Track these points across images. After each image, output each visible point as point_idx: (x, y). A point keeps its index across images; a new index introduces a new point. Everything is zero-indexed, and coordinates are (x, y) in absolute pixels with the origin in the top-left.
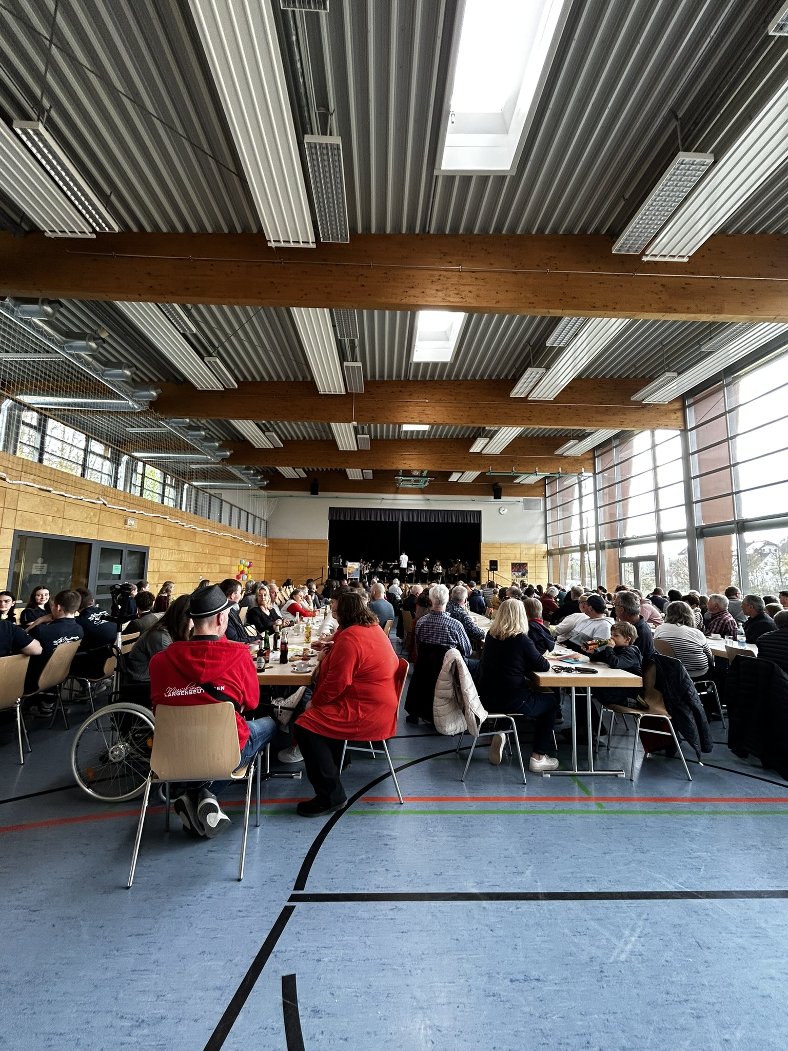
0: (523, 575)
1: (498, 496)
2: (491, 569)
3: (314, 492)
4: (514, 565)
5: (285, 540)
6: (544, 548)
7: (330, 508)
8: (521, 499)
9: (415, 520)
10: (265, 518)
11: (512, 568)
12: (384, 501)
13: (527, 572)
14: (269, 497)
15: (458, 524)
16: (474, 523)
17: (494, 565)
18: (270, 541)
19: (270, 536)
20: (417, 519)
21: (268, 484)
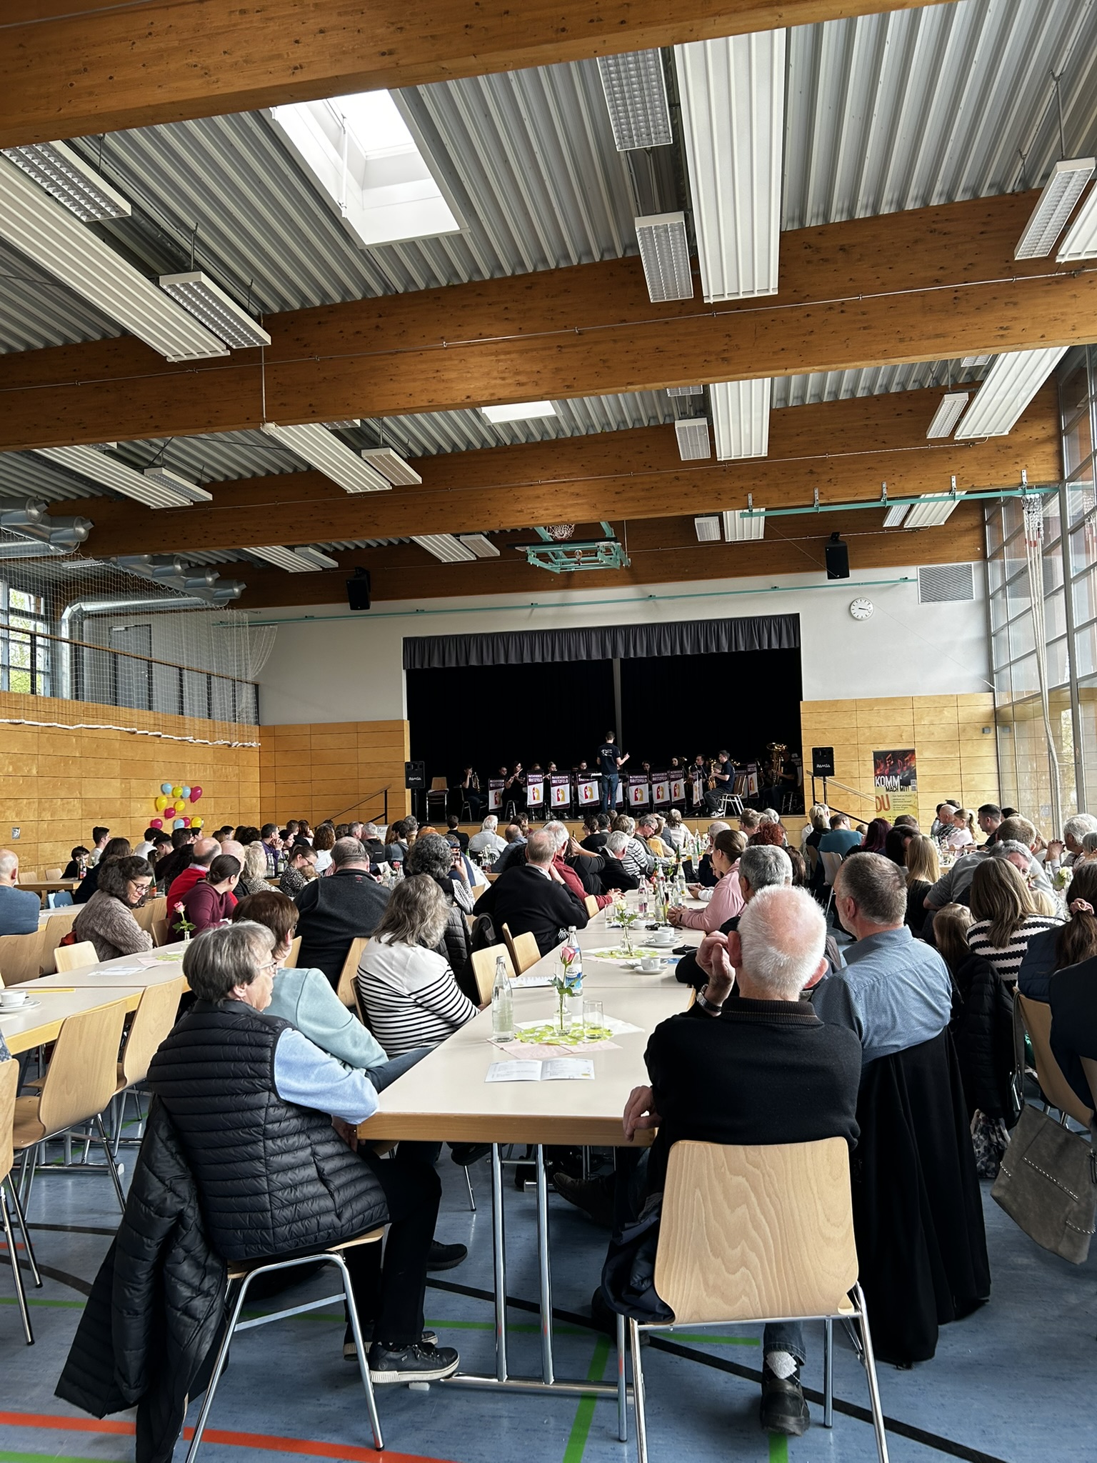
0: (905, 783)
1: (838, 568)
2: (817, 773)
3: (359, 600)
4: (880, 758)
5: (302, 727)
6: (984, 704)
7: (408, 642)
8: (913, 572)
9: (622, 655)
10: (250, 679)
11: (877, 766)
12: (537, 611)
13: (913, 775)
14: (253, 624)
15: (735, 656)
16: (781, 651)
17: (824, 758)
18: (272, 736)
19: (269, 718)
20: (627, 652)
21: (243, 592)
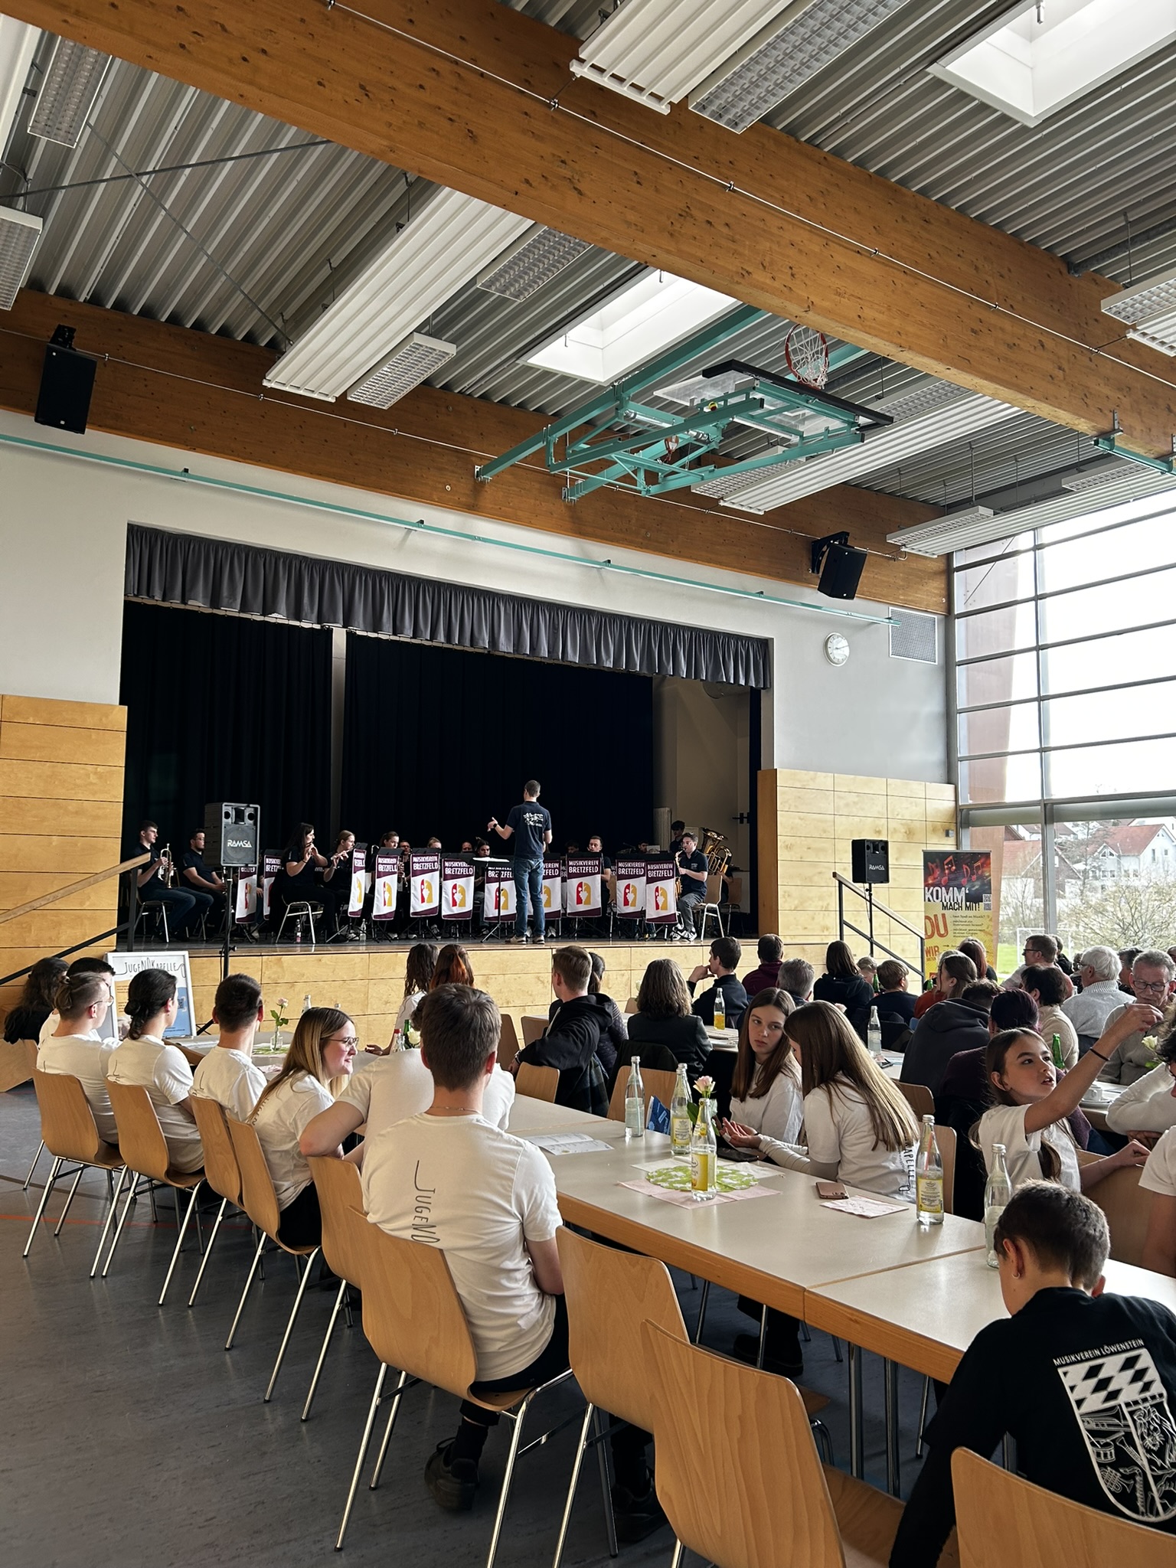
0: (974, 899)
4: (932, 861)
7: (137, 536)
9: (544, 652)
11: (928, 872)
13: (987, 888)
20: (552, 649)
